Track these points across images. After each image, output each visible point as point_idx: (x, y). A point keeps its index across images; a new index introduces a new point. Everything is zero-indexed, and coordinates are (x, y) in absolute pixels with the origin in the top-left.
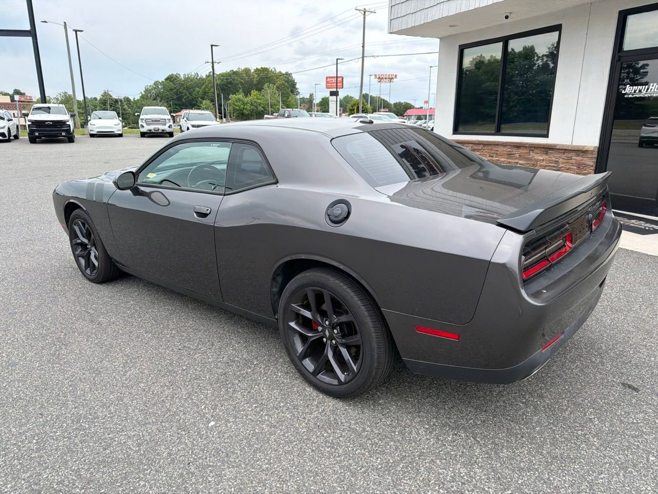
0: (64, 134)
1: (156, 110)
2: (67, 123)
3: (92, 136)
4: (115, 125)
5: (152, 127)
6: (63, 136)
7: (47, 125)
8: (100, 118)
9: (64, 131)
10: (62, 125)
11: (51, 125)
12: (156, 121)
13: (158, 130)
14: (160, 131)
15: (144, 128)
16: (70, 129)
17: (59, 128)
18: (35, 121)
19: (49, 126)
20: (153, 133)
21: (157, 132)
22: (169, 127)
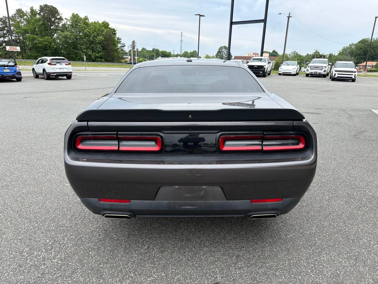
0: (261, 72)
1: (320, 61)
2: (264, 67)
3: (280, 74)
4: (293, 69)
5: (313, 71)
6: (261, 74)
7: (255, 68)
8: (288, 65)
9: (262, 71)
10: (262, 68)
11: (257, 68)
12: (317, 67)
13: (317, 73)
14: (317, 74)
15: (309, 71)
16: (265, 70)
17: (260, 69)
18: (250, 65)
19: (256, 68)
20: (313, 74)
21: (316, 74)
22: (324, 71)
